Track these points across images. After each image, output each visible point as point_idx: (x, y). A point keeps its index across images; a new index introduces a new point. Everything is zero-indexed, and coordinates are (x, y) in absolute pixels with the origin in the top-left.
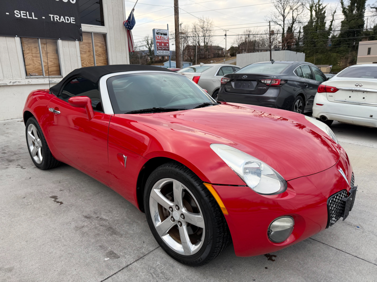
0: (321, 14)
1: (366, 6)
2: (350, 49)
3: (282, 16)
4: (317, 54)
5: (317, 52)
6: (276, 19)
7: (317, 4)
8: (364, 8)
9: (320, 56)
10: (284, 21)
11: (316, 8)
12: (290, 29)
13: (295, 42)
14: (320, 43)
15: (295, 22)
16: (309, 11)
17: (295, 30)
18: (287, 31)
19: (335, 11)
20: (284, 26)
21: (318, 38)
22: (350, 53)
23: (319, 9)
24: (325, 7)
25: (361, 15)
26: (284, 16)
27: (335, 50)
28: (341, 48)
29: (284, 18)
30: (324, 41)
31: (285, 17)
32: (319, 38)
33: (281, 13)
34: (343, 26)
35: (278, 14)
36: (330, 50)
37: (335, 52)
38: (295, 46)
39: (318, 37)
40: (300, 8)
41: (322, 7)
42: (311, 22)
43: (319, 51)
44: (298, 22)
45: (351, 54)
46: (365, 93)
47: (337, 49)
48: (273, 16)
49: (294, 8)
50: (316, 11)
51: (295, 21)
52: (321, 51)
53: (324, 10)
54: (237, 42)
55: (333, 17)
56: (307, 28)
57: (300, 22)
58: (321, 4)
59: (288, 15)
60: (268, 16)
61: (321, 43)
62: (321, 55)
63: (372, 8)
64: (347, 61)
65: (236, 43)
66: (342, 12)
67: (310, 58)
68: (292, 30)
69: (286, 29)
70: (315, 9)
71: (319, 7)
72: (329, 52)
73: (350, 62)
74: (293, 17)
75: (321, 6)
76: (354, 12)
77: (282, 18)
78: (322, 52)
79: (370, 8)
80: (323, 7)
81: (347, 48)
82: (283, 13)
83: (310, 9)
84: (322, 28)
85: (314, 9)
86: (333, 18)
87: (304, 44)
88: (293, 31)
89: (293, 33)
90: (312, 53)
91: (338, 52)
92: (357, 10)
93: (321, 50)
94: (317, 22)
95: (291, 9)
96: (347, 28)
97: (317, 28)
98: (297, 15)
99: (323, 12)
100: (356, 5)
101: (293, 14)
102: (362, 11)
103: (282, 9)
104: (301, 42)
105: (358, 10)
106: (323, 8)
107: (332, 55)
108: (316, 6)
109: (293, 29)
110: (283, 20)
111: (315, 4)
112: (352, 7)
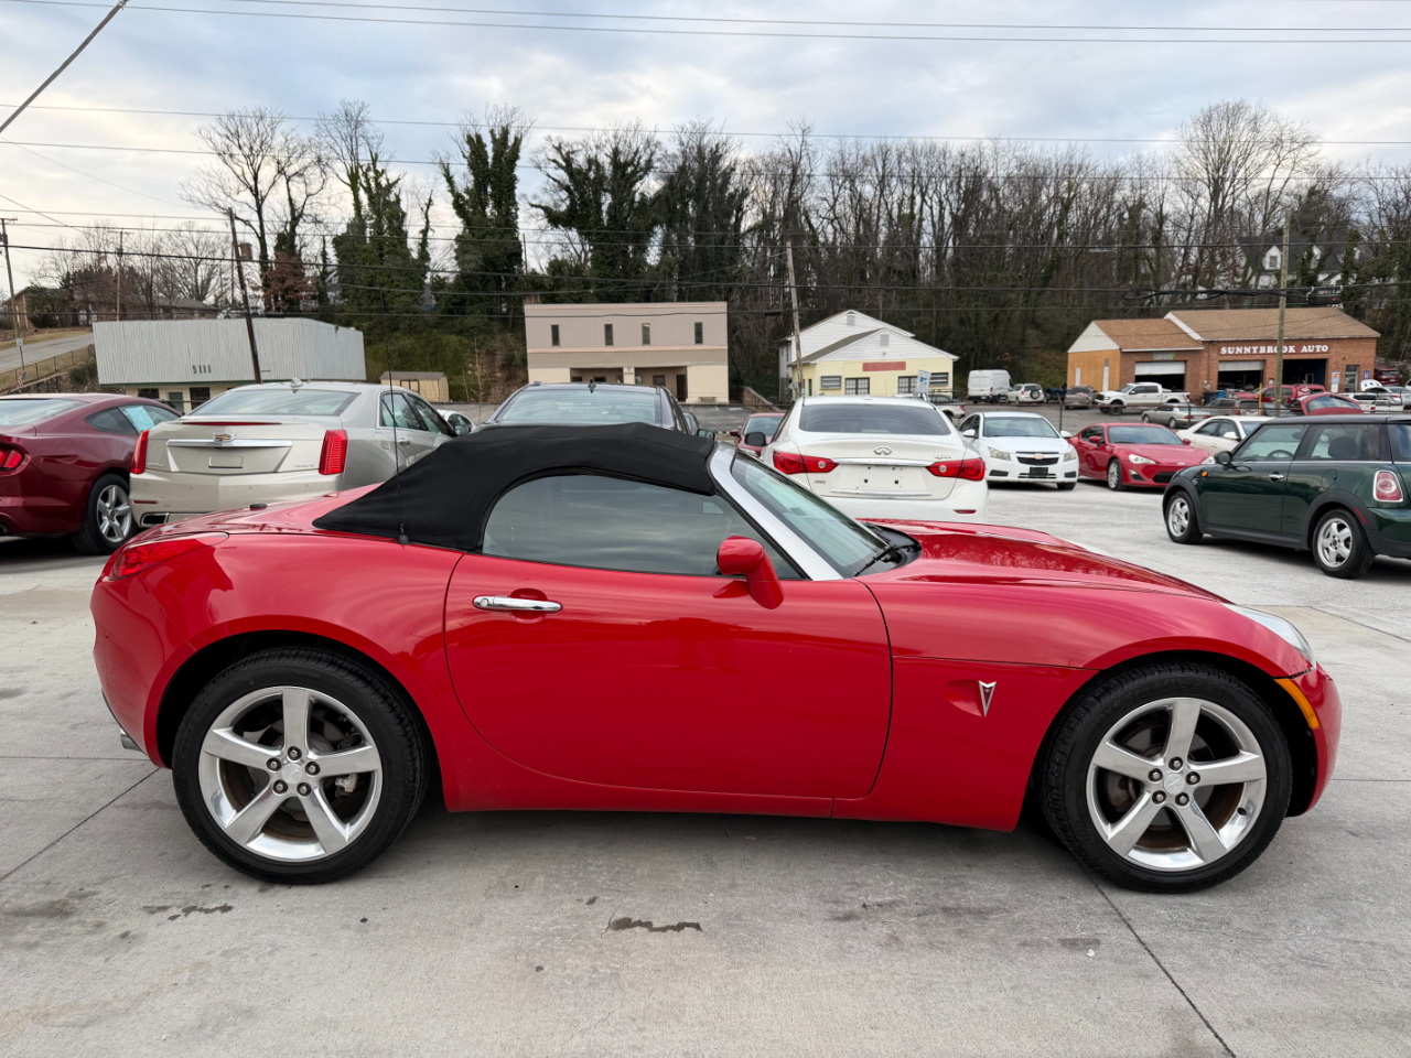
0: (387, 203)
1: (517, 199)
2: (496, 326)
3: (251, 190)
4: (397, 334)
5: (397, 329)
6: (229, 200)
7: (368, 169)
8: (515, 204)
9: (407, 342)
10: (259, 212)
11: (367, 181)
12: (286, 241)
13: (314, 288)
14: (401, 299)
15: (301, 220)
16: (349, 189)
17: (305, 246)
18: (277, 248)
19: (430, 200)
20: (262, 227)
21: (392, 281)
22: (498, 337)
23: (378, 185)
24: (396, 182)
25: (508, 223)
26: (255, 192)
27: (452, 326)
28: (470, 320)
29: (257, 200)
30: (412, 295)
31: (263, 200)
32: (396, 283)
33: (242, 178)
34: (466, 252)
35: (234, 183)
36: (437, 325)
37: (452, 333)
38: (314, 304)
39: (389, 277)
40: (314, 174)
41: (388, 180)
42: (357, 224)
43: (401, 326)
44: (309, 219)
45: (501, 341)
46: (898, 470)
47: (457, 322)
48: (214, 186)
49: (290, 171)
50: (368, 190)
51: (301, 215)
52: (409, 325)
53: (395, 190)
54: (58, 270)
55: (427, 217)
56: (347, 245)
57: (316, 221)
58: (383, 171)
59: (273, 191)
60: (192, 183)
61: (404, 298)
62: (412, 339)
63: (533, 206)
64: (494, 360)
65: (55, 274)
66: (451, 206)
67: (375, 347)
68: (293, 246)
69: (271, 241)
70: (365, 184)
71: (376, 179)
72: (435, 330)
73: (503, 365)
74: (290, 199)
75: (384, 176)
76: (488, 210)
77: (248, 197)
78: (412, 330)
79: (528, 207)
80: (391, 182)
81: (487, 321)
82: (252, 183)
83: (348, 181)
84: (399, 250)
85: (361, 184)
86: (428, 222)
87: (343, 296)
88: (298, 248)
89: (300, 254)
90: (378, 331)
91: (460, 332)
92: (494, 207)
93: (408, 322)
94: (377, 226)
95: (281, 171)
96: (475, 258)
97: (381, 249)
98: (305, 196)
99: (392, 198)
100: (489, 190)
101: (289, 190)
102: (508, 213)
103: (245, 167)
104: (333, 288)
105: (497, 205)
106: (390, 186)
107: (445, 342)
108: (365, 175)
109: (297, 241)
110: (254, 204)
111: (361, 167)
112: (479, 194)
